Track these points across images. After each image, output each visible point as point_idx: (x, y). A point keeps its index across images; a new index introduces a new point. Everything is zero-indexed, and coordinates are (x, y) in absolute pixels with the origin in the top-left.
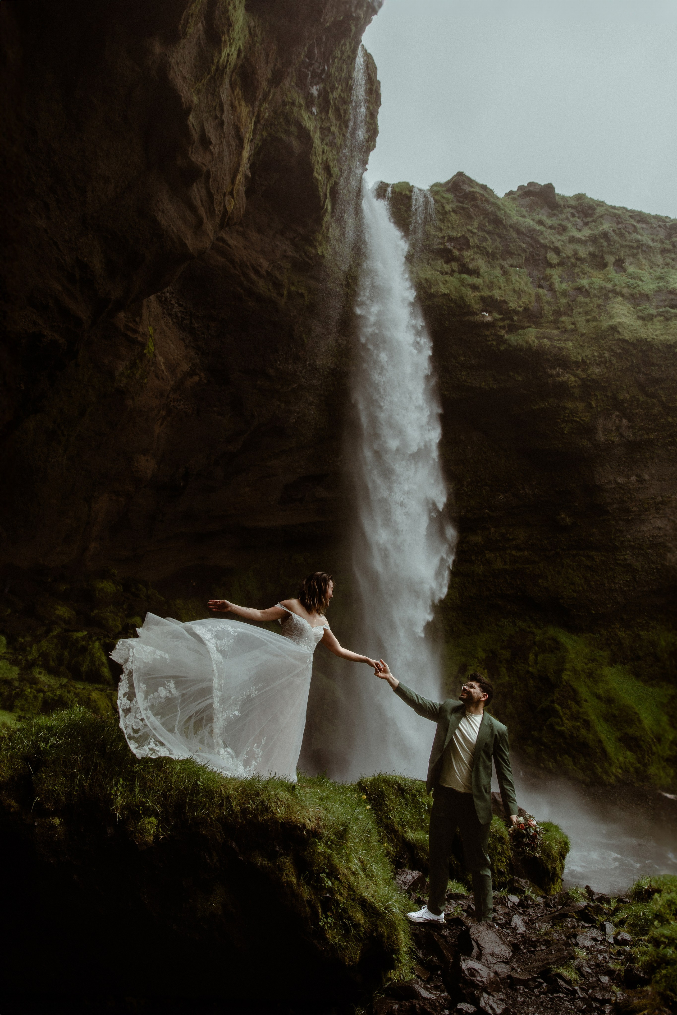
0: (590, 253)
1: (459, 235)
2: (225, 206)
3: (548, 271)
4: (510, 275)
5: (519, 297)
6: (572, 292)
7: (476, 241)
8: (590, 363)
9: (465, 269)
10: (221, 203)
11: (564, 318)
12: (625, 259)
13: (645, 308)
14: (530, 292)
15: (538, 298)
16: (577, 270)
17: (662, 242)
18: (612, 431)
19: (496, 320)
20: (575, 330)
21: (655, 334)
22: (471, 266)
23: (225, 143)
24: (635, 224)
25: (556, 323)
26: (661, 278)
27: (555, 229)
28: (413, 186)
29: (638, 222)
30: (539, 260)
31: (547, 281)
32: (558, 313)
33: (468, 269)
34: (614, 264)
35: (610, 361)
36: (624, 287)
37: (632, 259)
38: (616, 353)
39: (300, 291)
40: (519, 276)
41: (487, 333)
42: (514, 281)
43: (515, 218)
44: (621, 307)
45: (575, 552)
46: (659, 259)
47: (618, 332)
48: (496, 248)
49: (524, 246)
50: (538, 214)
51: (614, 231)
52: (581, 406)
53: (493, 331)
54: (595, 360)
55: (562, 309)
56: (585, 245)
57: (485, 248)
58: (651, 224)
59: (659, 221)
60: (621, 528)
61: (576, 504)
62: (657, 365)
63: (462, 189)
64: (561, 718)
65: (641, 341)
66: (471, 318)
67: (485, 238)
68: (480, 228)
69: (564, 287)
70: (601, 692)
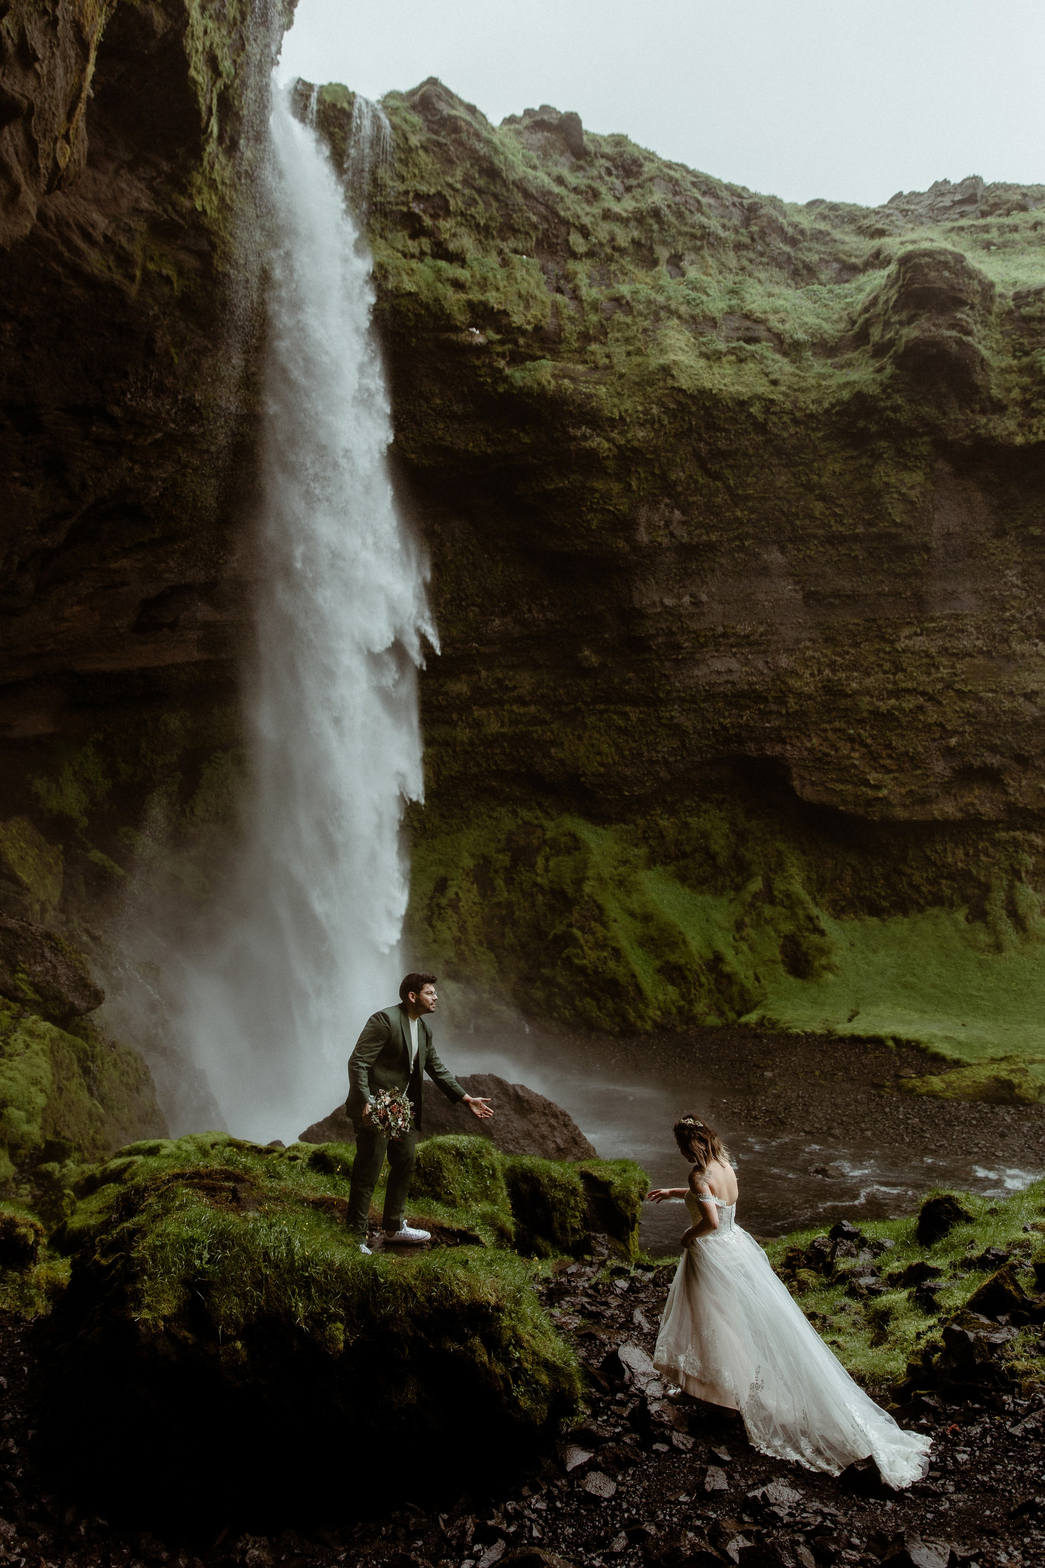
0: (633, 241)
1: (433, 191)
2: (55, 159)
3: (572, 265)
4: (514, 268)
5: (527, 307)
6: (606, 305)
7: (460, 203)
8: (632, 422)
9: (442, 252)
10: (49, 154)
11: (594, 347)
12: (683, 254)
13: (712, 340)
14: (544, 299)
15: (557, 311)
16: (613, 267)
17: (737, 232)
18: (660, 527)
19: (491, 342)
20: (609, 367)
21: (723, 382)
22: (452, 247)
23: (58, 53)
24: (700, 198)
25: (583, 355)
26: (733, 292)
27: (582, 193)
28: (354, 93)
29: (704, 194)
30: (558, 244)
31: (569, 282)
32: (586, 337)
33: (446, 250)
34: (668, 262)
35: (659, 421)
36: (682, 303)
37: (694, 256)
38: (669, 409)
39: (164, 272)
40: (528, 271)
41: (478, 363)
42: (519, 280)
43: (521, 170)
44: (677, 336)
45: (602, 707)
46: (731, 259)
47: (673, 376)
48: (491, 218)
49: (534, 219)
50: (556, 165)
51: (669, 206)
52: (616, 487)
53: (488, 361)
54: (639, 418)
55: (592, 332)
56: (627, 226)
57: (474, 217)
58: (723, 198)
59: (733, 195)
60: (667, 673)
61: (606, 636)
62: (725, 430)
63: (435, 109)
64: (581, 947)
65: (703, 393)
66: (453, 337)
67: (474, 199)
68: (467, 181)
69: (595, 295)
70: (635, 907)
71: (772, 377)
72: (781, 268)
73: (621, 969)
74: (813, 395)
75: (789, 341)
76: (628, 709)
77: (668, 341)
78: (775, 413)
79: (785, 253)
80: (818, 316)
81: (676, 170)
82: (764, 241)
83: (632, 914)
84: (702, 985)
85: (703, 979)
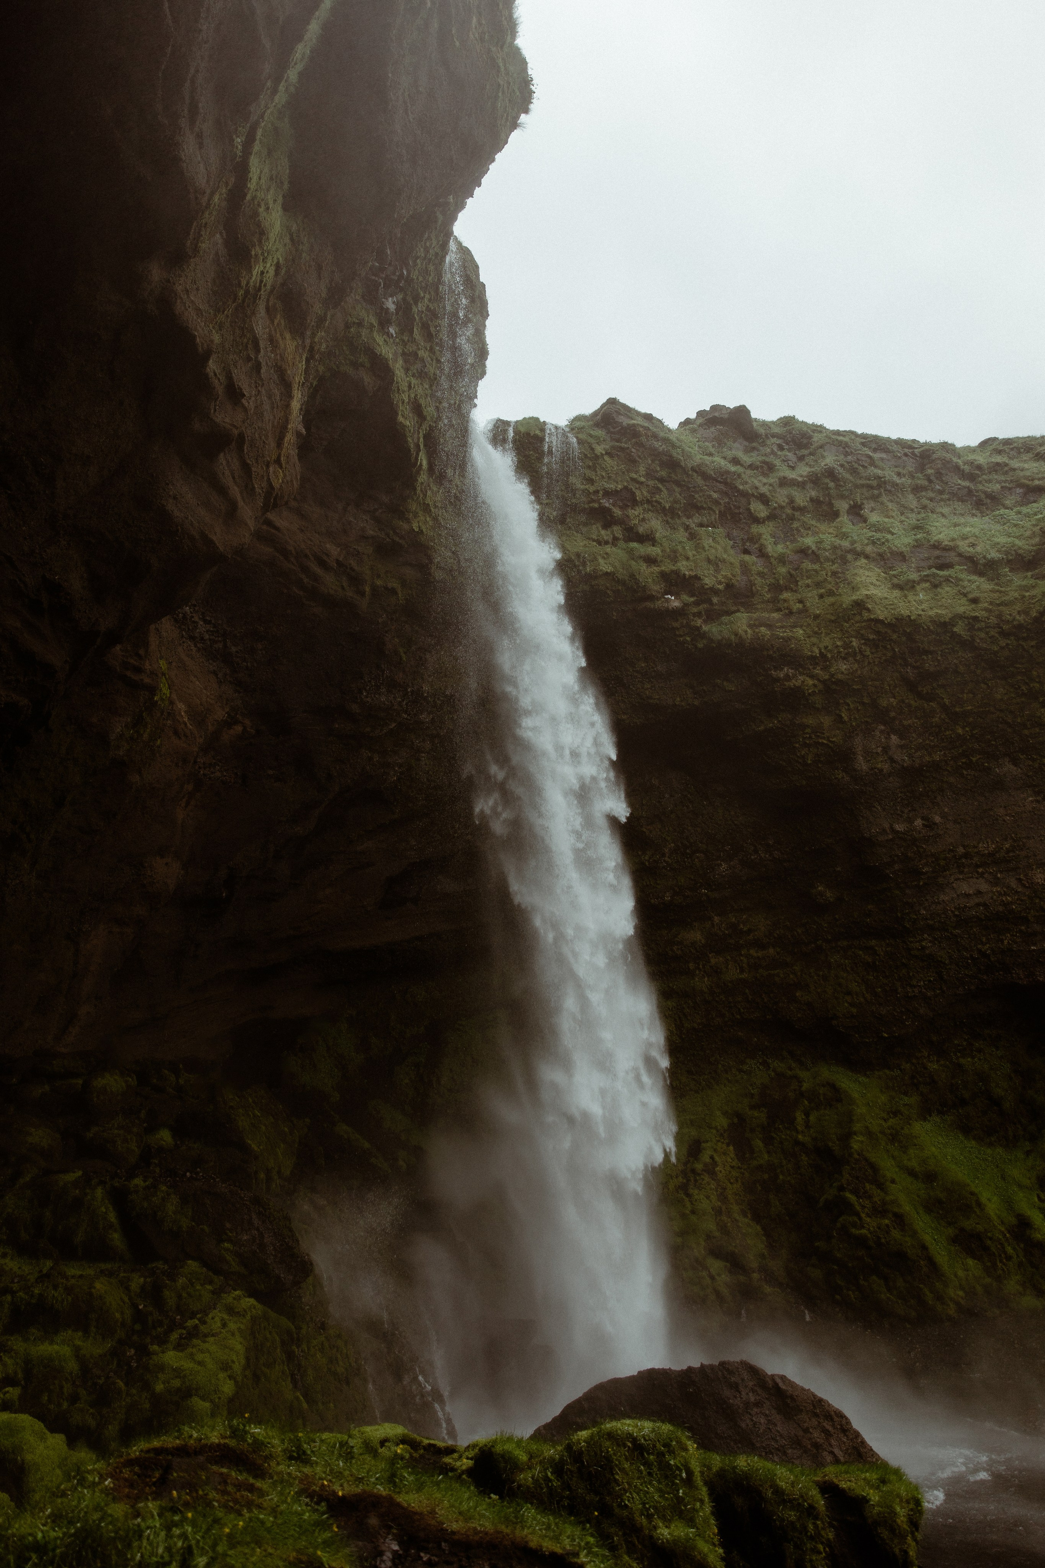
0: (812, 500)
1: (620, 487)
2: (269, 481)
3: (755, 529)
4: (700, 539)
5: (717, 570)
6: (792, 557)
7: (645, 494)
8: (832, 657)
9: (633, 535)
10: (262, 476)
11: (786, 595)
12: (862, 504)
13: (902, 572)
14: (732, 560)
15: (745, 568)
16: (796, 525)
17: (913, 477)
18: (877, 753)
19: (686, 605)
20: (805, 610)
21: (920, 608)
22: (641, 530)
24: (871, 454)
25: (775, 604)
26: (917, 528)
27: (757, 468)
28: (544, 423)
29: (875, 450)
30: (740, 513)
31: (755, 544)
32: (777, 588)
33: (636, 533)
34: (849, 512)
35: (860, 652)
36: (867, 545)
37: (872, 504)
38: (869, 640)
39: (390, 585)
40: (714, 539)
41: (676, 625)
42: (707, 548)
43: (698, 458)
44: (867, 573)
45: (844, 943)
46: (911, 501)
47: (868, 610)
48: (675, 502)
49: (715, 496)
50: (731, 449)
51: (842, 466)
52: (827, 721)
53: (685, 622)
54: (839, 652)
55: (781, 582)
56: (804, 488)
57: (659, 503)
58: (893, 452)
59: (904, 447)
60: (910, 901)
61: (839, 869)
62: (931, 653)
63: (616, 422)
64: (858, 1215)
65: (900, 619)
66: (649, 604)
67: (658, 488)
68: (649, 475)
69: (781, 550)
70: (914, 1164)
71: (971, 596)
72: (962, 500)
73: (907, 1239)
74: (1018, 607)
75: (982, 561)
76: (873, 943)
77: (858, 579)
78: (980, 629)
79: (965, 487)
80: (1009, 535)
81: (844, 436)
82: (942, 481)
83: (912, 1173)
84: (1009, 1258)
85: (1009, 1250)
